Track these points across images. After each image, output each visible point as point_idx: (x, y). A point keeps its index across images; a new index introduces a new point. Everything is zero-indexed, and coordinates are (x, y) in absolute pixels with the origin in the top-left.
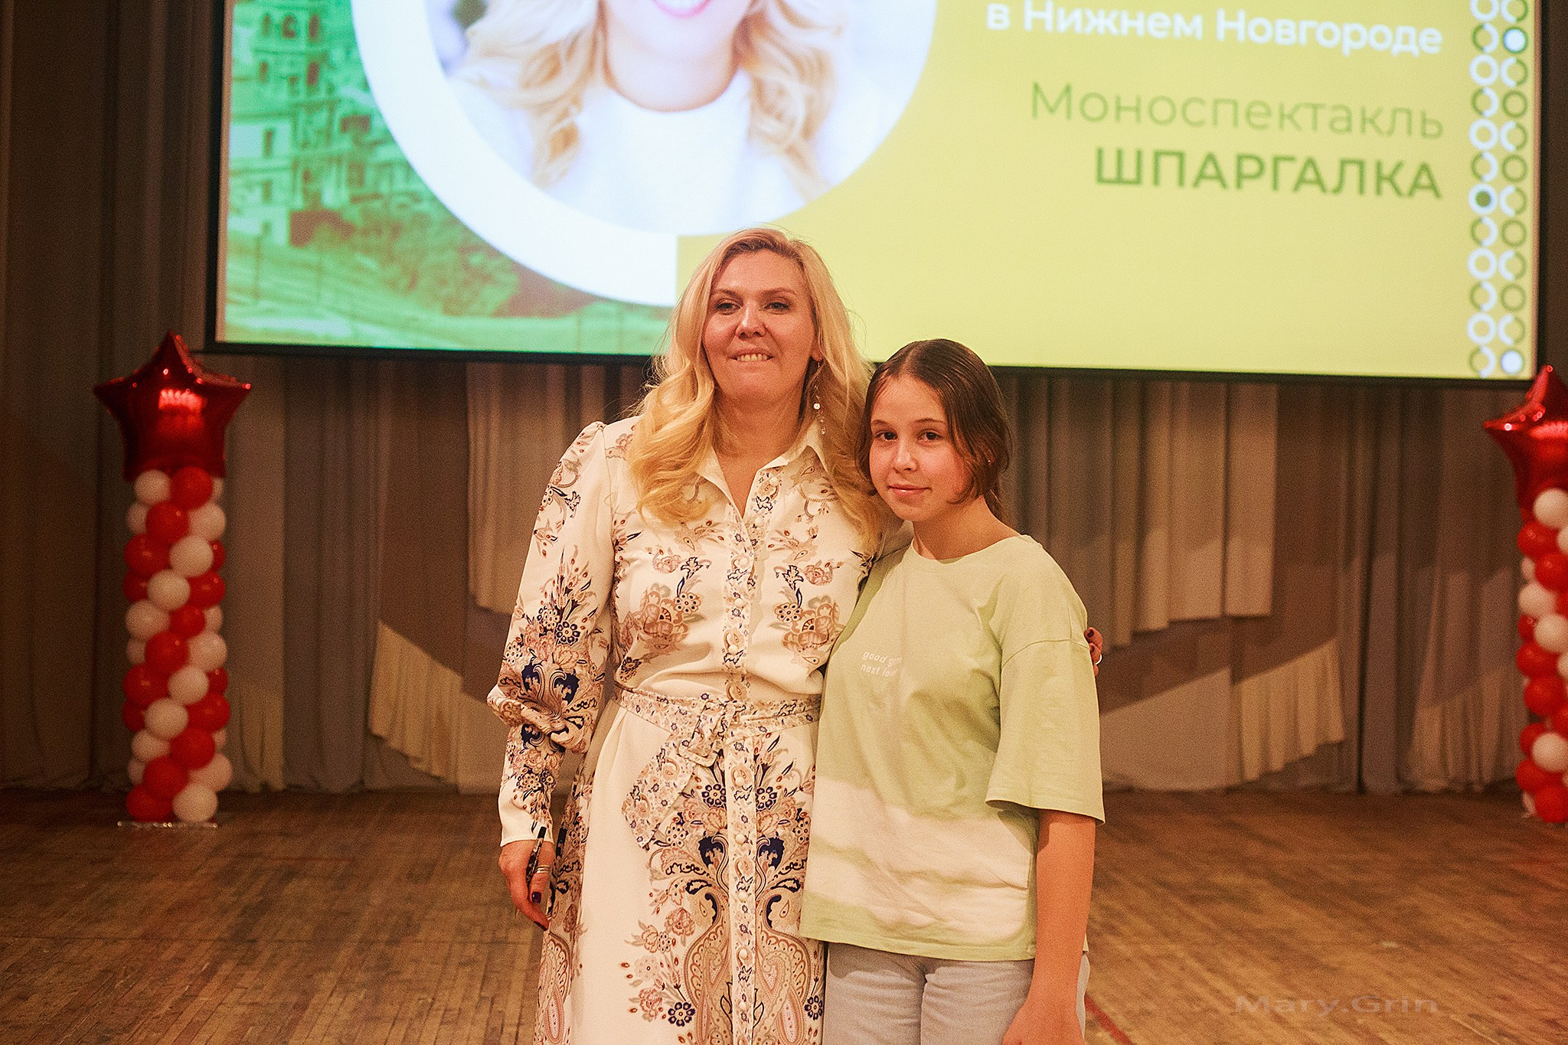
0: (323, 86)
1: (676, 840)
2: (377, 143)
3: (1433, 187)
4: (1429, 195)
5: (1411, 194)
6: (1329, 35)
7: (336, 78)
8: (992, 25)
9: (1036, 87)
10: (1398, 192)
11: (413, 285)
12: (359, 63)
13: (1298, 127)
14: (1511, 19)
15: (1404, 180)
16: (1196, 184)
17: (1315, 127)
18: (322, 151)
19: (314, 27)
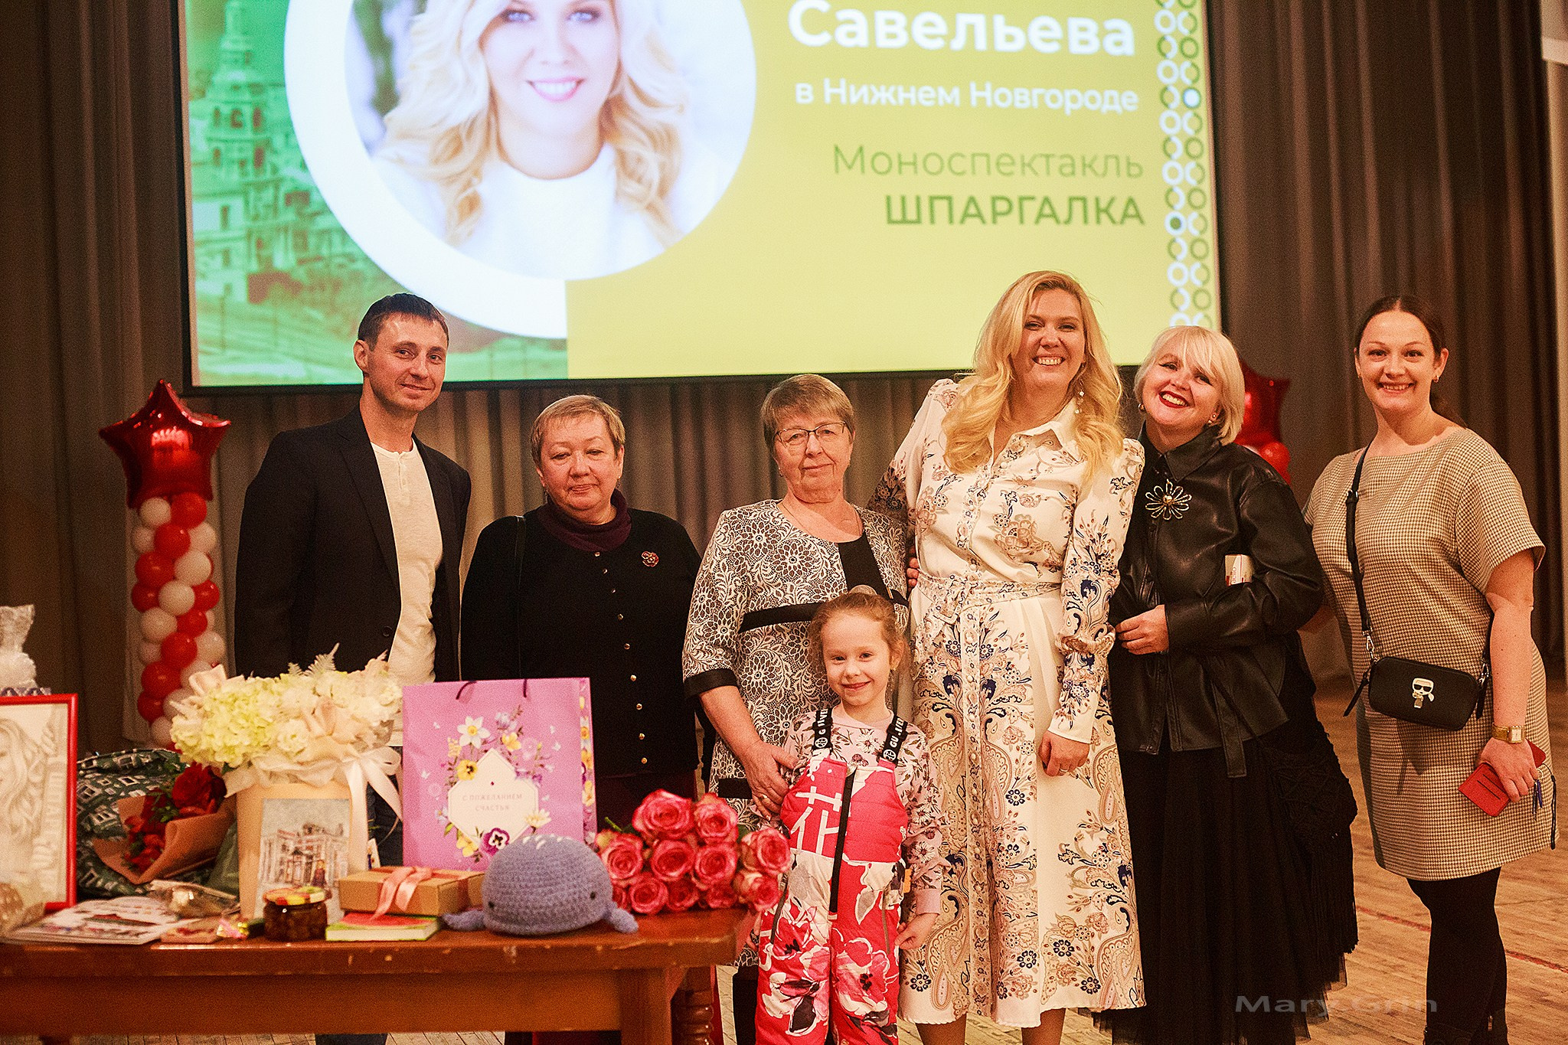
0: (268, 168)
2: (316, 214)
3: (1138, 216)
4: (1135, 222)
5: (1122, 222)
6: (1054, 99)
7: (278, 160)
8: (800, 100)
9: (837, 149)
10: (1113, 222)
12: (298, 146)
13: (1036, 173)
14: (1188, 82)
15: (1117, 211)
16: (962, 221)
17: (1048, 173)
18: (271, 222)
19: (258, 118)
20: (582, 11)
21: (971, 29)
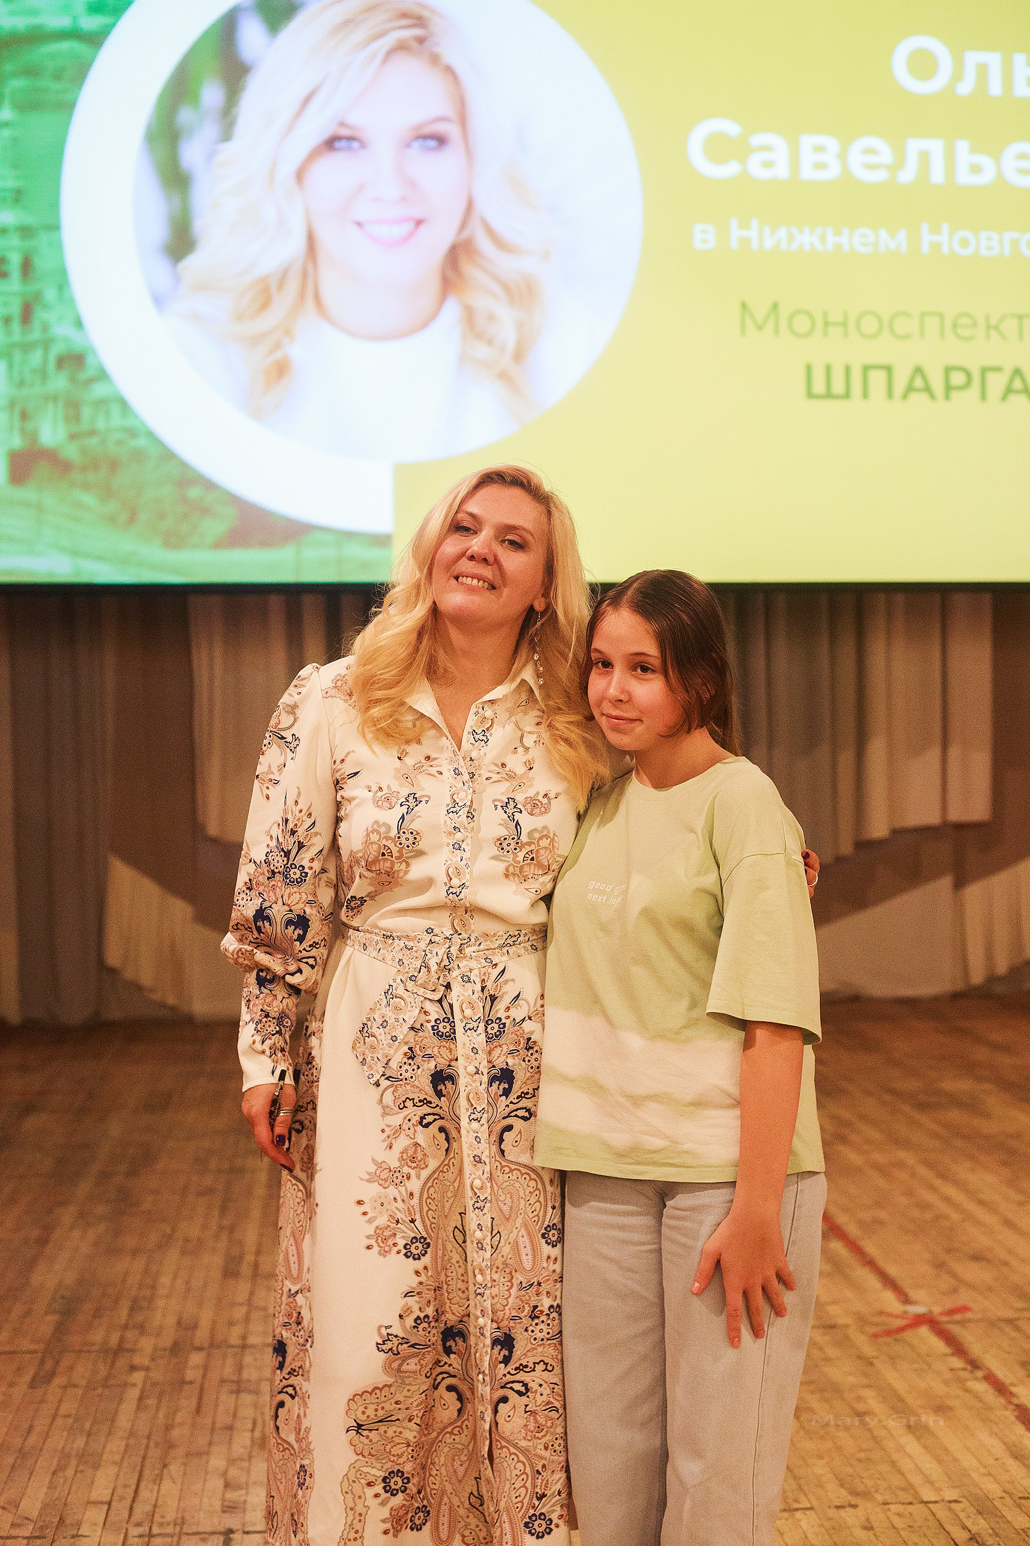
0: (36, 324)
1: (408, 1075)
2: (92, 380)
7: (50, 317)
8: (699, 245)
9: (744, 306)
11: (132, 518)
12: (72, 302)
13: (1004, 338)
16: (905, 397)
17: (1021, 338)
18: (38, 389)
19: (27, 266)
20: (425, 137)
21: (925, 157)
